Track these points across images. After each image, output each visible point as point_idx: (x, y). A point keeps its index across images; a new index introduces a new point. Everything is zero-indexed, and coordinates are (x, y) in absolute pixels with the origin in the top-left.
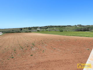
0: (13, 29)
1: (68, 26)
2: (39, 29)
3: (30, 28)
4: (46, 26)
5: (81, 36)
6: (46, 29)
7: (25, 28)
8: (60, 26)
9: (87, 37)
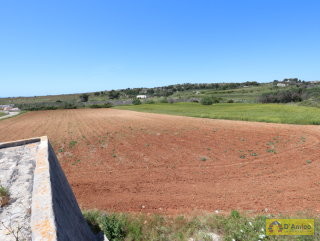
0: (63, 96)
1: (248, 84)
2: (142, 96)
3: (114, 95)
4: (171, 87)
5: (247, 120)
6: (168, 95)
7: (97, 94)
8: (216, 86)
9: (263, 121)
